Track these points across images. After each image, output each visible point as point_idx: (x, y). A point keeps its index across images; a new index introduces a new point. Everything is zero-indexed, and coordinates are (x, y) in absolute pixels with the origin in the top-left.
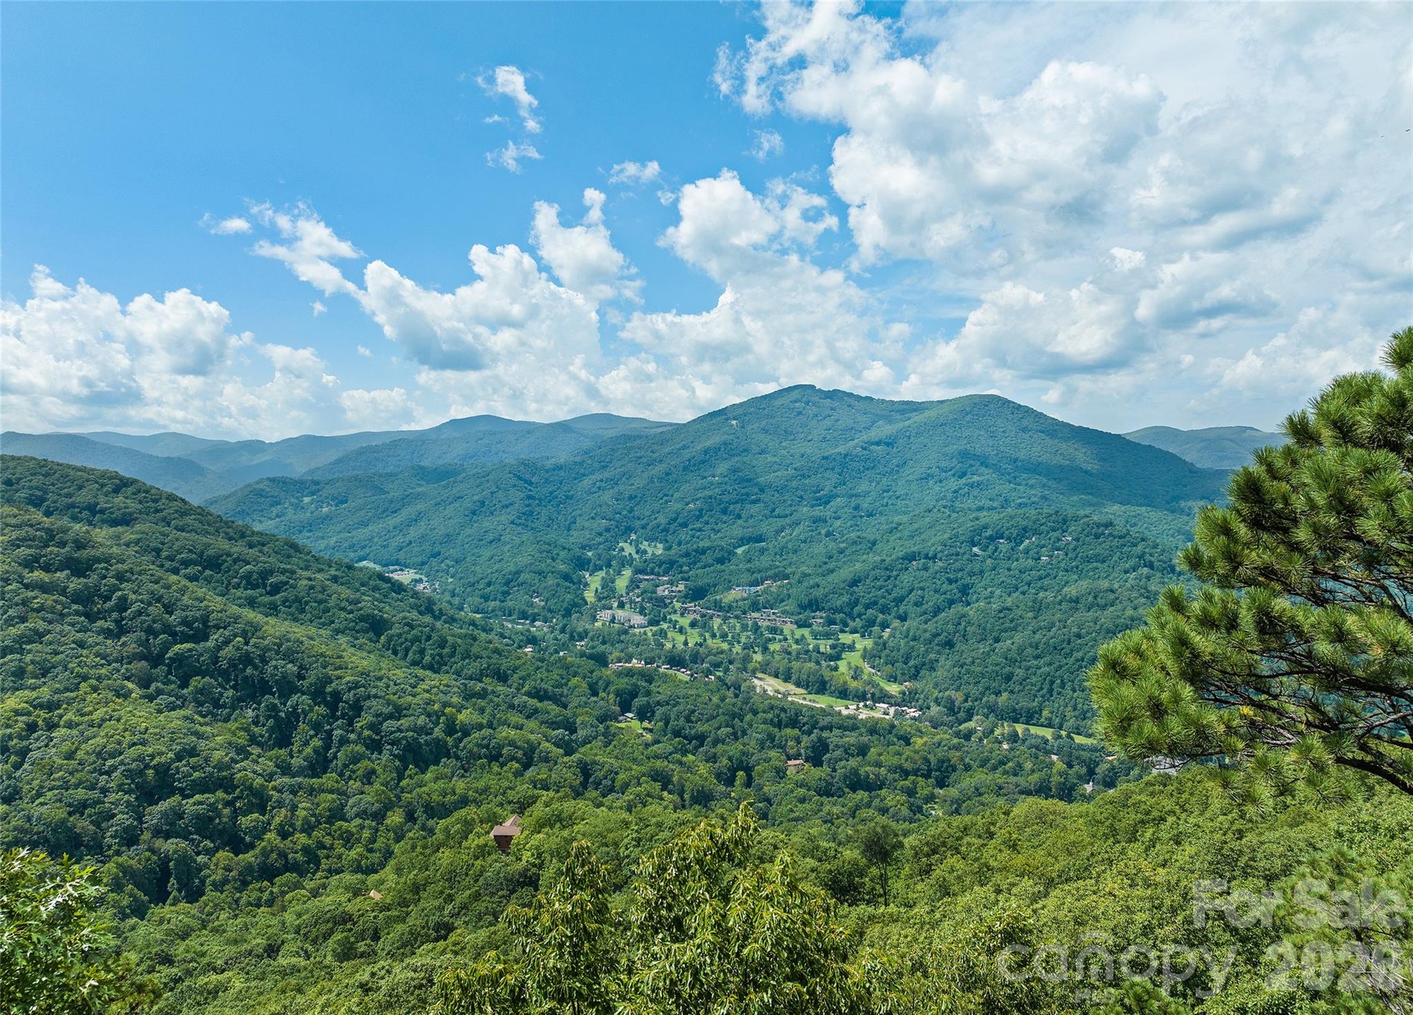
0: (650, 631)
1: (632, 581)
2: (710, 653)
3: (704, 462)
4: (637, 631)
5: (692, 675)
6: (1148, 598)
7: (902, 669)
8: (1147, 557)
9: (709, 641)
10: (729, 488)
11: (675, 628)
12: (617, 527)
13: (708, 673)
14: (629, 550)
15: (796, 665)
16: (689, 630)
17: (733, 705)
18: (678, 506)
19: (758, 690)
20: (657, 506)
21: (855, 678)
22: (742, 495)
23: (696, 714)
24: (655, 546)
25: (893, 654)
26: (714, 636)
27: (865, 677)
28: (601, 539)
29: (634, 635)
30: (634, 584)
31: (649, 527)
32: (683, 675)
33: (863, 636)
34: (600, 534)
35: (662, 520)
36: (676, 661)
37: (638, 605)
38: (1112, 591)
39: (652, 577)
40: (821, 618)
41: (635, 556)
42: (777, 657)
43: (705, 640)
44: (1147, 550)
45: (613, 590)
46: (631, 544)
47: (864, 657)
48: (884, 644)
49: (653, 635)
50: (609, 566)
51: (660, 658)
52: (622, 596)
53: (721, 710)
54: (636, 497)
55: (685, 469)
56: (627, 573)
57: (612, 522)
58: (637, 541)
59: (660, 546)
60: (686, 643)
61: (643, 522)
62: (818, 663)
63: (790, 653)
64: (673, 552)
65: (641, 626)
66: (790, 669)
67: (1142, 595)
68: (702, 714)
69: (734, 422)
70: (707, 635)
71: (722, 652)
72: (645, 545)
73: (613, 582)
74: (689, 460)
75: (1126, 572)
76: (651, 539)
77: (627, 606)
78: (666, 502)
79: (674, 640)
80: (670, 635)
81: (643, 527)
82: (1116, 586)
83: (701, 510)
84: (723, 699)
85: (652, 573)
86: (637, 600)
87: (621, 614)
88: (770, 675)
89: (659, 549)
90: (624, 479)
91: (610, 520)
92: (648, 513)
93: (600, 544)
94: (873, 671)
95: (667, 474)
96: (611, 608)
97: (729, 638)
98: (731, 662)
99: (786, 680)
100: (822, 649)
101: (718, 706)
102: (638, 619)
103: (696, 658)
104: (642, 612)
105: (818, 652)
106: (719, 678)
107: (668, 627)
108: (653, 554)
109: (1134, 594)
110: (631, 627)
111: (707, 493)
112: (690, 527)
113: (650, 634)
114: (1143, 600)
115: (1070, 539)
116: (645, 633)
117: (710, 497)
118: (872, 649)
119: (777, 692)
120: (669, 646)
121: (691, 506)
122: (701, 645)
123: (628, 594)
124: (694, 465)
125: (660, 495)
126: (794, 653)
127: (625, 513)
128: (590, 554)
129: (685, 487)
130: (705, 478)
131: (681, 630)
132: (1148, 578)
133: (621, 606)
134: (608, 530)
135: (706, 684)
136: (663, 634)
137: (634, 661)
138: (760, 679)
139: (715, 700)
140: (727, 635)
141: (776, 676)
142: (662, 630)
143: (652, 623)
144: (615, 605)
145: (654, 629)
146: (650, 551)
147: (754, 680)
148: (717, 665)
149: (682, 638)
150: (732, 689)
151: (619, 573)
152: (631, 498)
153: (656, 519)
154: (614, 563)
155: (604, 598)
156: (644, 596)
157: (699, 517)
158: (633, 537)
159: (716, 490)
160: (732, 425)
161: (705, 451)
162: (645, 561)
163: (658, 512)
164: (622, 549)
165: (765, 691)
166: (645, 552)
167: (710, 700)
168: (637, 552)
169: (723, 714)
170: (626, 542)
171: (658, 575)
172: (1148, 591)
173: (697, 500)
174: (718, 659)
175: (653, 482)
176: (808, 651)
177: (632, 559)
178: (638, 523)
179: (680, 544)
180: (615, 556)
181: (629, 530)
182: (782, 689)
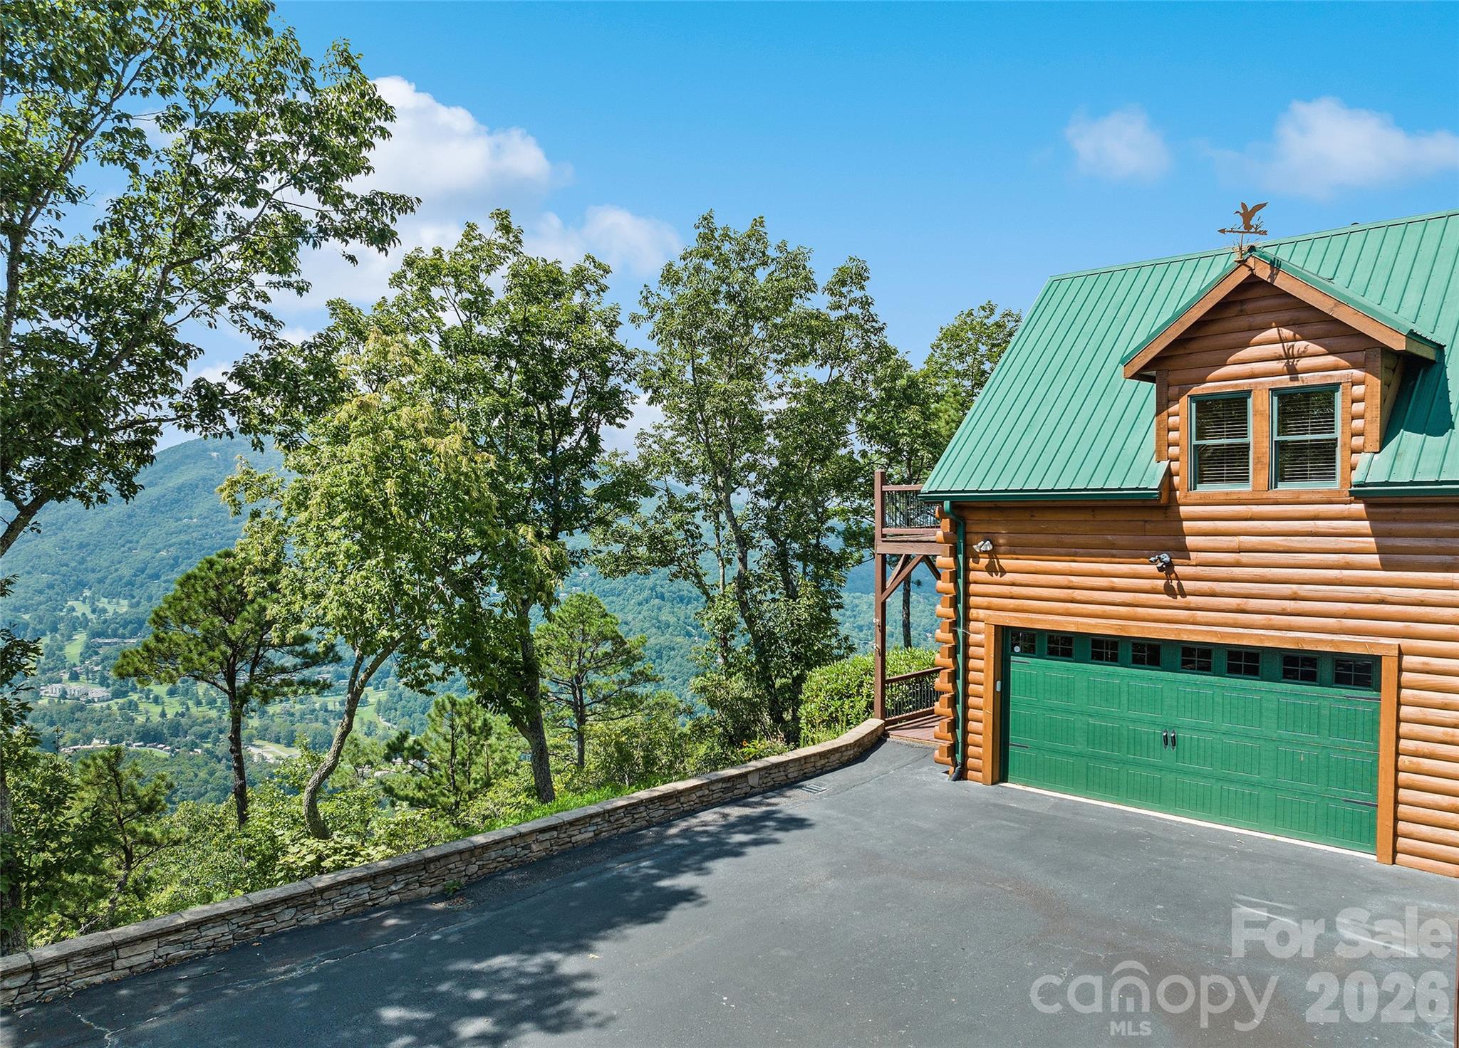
0: (114, 705)
1: (88, 647)
2: (194, 724)
3: (177, 501)
4: (98, 706)
5: (172, 751)
6: (659, 628)
7: (421, 719)
8: (659, 589)
9: (194, 710)
10: (211, 531)
11: (148, 698)
12: (63, 582)
13: (194, 745)
14: (81, 609)
15: (299, 727)
16: (167, 699)
17: (225, 778)
18: (146, 554)
19: (256, 759)
20: (117, 554)
21: (368, 734)
22: (228, 539)
23: (179, 793)
24: (118, 603)
25: (410, 704)
26: (199, 703)
27: (380, 732)
28: (42, 598)
29: (94, 710)
30: (90, 650)
31: (108, 581)
32: (161, 752)
33: (377, 688)
34: (41, 592)
35: (126, 571)
36: (150, 736)
37: (98, 675)
38: (626, 623)
39: (115, 640)
40: (329, 672)
41: (91, 616)
42: (277, 720)
43: (188, 709)
44: (658, 582)
45: (62, 660)
46: (84, 602)
47: (378, 712)
48: (400, 695)
49: (120, 709)
50: (54, 629)
51: (129, 735)
52: (75, 665)
53: (210, 786)
54: (88, 545)
55: (153, 509)
56: (81, 637)
57: (57, 577)
58: (92, 598)
59: (124, 603)
60: (163, 715)
61: (99, 575)
62: (326, 722)
63: (292, 715)
64: (141, 609)
65: (101, 700)
66: (293, 732)
67: (653, 625)
68: (187, 793)
69: (215, 454)
70: (190, 703)
71: (209, 721)
72: (103, 603)
73: (61, 649)
74: (159, 500)
75: (640, 604)
76: (111, 595)
77: (83, 677)
78: (130, 549)
79: (147, 712)
80: (142, 707)
81: (101, 581)
82: (630, 618)
83: (176, 559)
84: (212, 773)
85: (115, 636)
86: (96, 669)
87: (74, 687)
88: (270, 740)
89: (124, 607)
90: (71, 523)
91: (54, 574)
92: (107, 564)
93: (40, 604)
94: (389, 725)
95: (129, 516)
96: (60, 681)
97: (219, 704)
98: (221, 732)
99: (289, 745)
100: (330, 707)
101: (207, 782)
102: (97, 692)
103: (176, 729)
104: (103, 682)
105: (326, 711)
106: (207, 751)
107: (140, 698)
108: (115, 613)
109: (647, 625)
110: (89, 702)
111: (184, 537)
112: (163, 578)
113: (115, 708)
114: (654, 630)
115: (587, 574)
116: (109, 708)
117: (188, 543)
118: (387, 702)
119: (279, 758)
120: (141, 719)
121: (164, 553)
122: (183, 715)
123: (82, 662)
124: (165, 505)
125: (122, 541)
126: (297, 714)
127: (73, 564)
128: (27, 617)
129: (154, 532)
130: (180, 520)
131: (156, 700)
132: (659, 609)
133: (75, 677)
134: (51, 586)
135: (191, 759)
136: (133, 706)
137: (95, 741)
138: (258, 747)
139: (203, 775)
140: (215, 701)
141: (278, 741)
142: (131, 702)
143: (116, 695)
144: (66, 676)
145: (121, 701)
146: (110, 609)
147: (250, 748)
148: (204, 737)
149: (158, 709)
150: (224, 761)
151: (70, 638)
152: (81, 546)
153: (117, 570)
154: (61, 626)
155: (49, 669)
156: (105, 663)
157: (173, 567)
158: (87, 593)
159: (195, 534)
160: (212, 458)
161: (179, 489)
162: (105, 621)
163: (120, 563)
164: (73, 609)
165: (264, 759)
166: (104, 611)
167: (196, 775)
168: (94, 611)
169: (213, 789)
170: (77, 599)
171: (123, 637)
172: (659, 622)
173: (170, 546)
174: (205, 729)
175: (111, 526)
176: (314, 710)
177: (87, 620)
178: (92, 577)
179: (150, 599)
180: (62, 618)
181: (82, 584)
182: (285, 755)
